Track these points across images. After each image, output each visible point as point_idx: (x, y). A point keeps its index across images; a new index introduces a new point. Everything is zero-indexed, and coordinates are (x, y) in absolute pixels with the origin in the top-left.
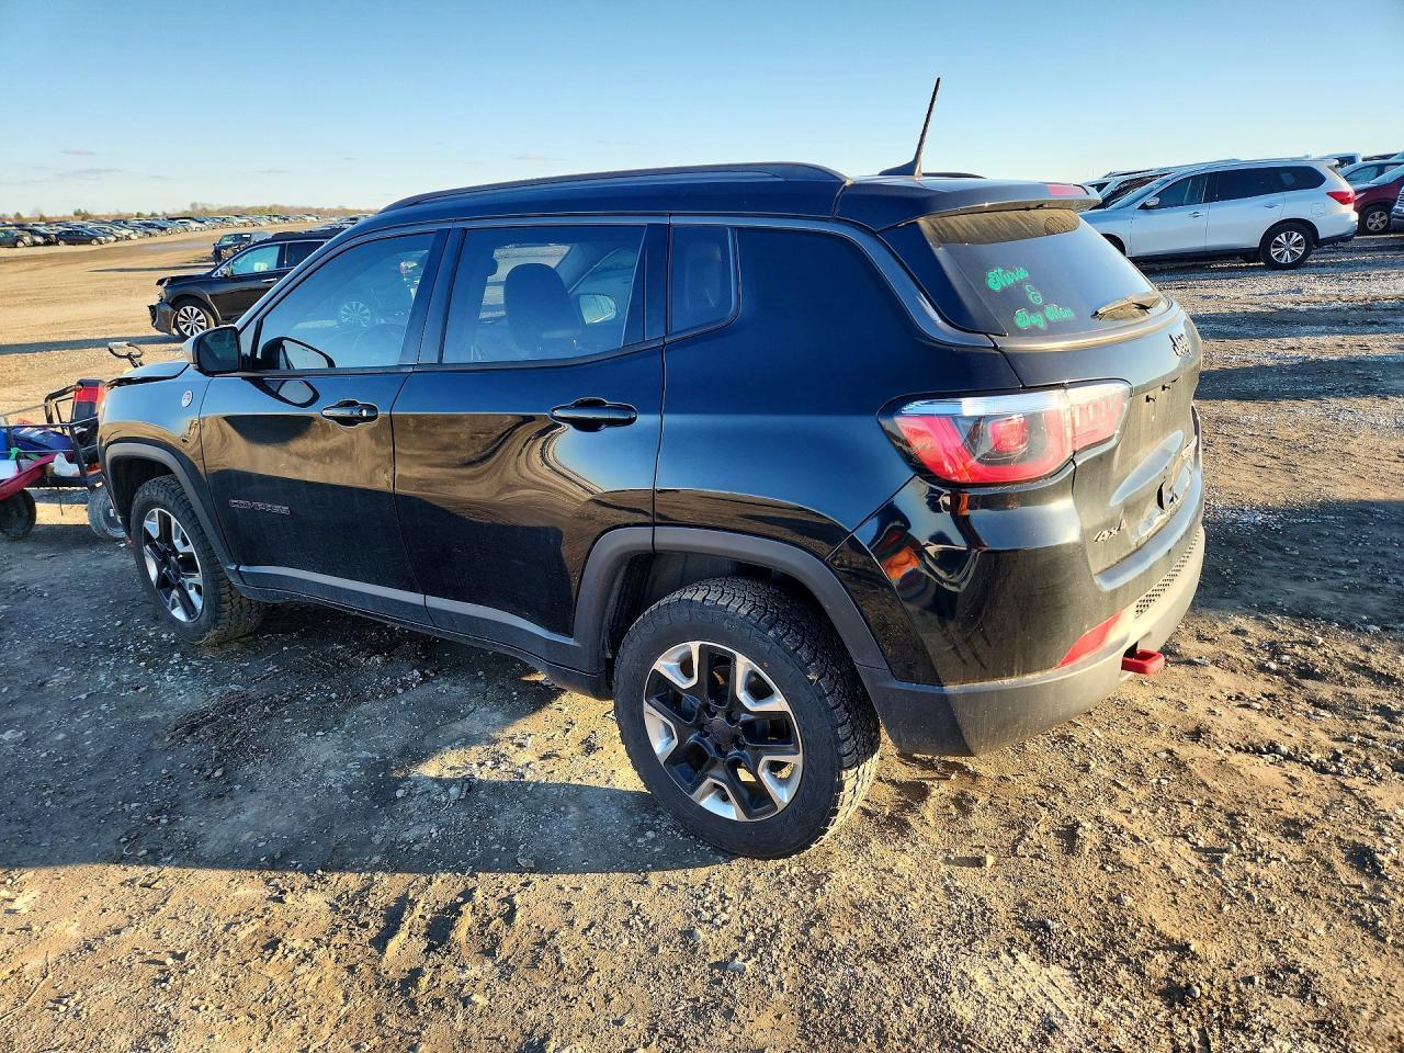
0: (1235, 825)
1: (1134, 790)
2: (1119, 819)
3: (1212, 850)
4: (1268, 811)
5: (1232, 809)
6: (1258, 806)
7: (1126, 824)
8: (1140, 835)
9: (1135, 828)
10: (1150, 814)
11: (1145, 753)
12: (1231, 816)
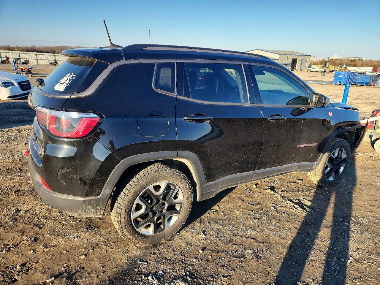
0: (14, 219)
1: (43, 214)
2: (43, 207)
3: (18, 212)
4: (6, 226)
5: (16, 222)
6: (9, 226)
7: (41, 207)
8: (36, 206)
9: (38, 207)
10: (37, 212)
11: (47, 224)
12: (16, 220)
